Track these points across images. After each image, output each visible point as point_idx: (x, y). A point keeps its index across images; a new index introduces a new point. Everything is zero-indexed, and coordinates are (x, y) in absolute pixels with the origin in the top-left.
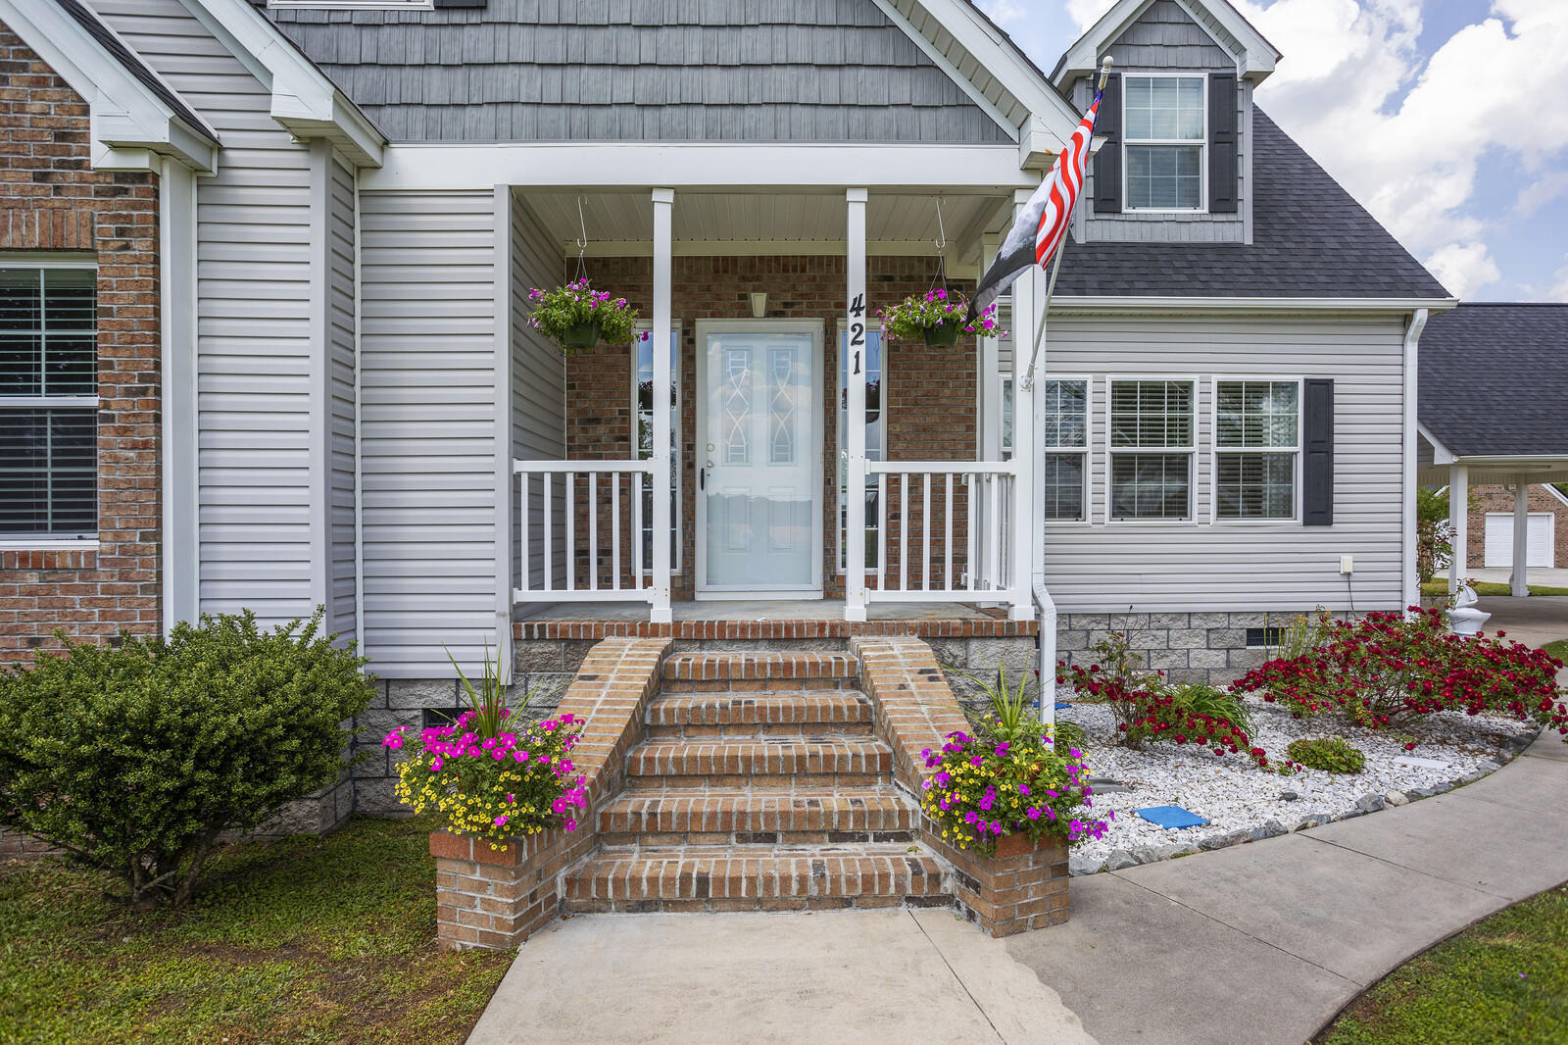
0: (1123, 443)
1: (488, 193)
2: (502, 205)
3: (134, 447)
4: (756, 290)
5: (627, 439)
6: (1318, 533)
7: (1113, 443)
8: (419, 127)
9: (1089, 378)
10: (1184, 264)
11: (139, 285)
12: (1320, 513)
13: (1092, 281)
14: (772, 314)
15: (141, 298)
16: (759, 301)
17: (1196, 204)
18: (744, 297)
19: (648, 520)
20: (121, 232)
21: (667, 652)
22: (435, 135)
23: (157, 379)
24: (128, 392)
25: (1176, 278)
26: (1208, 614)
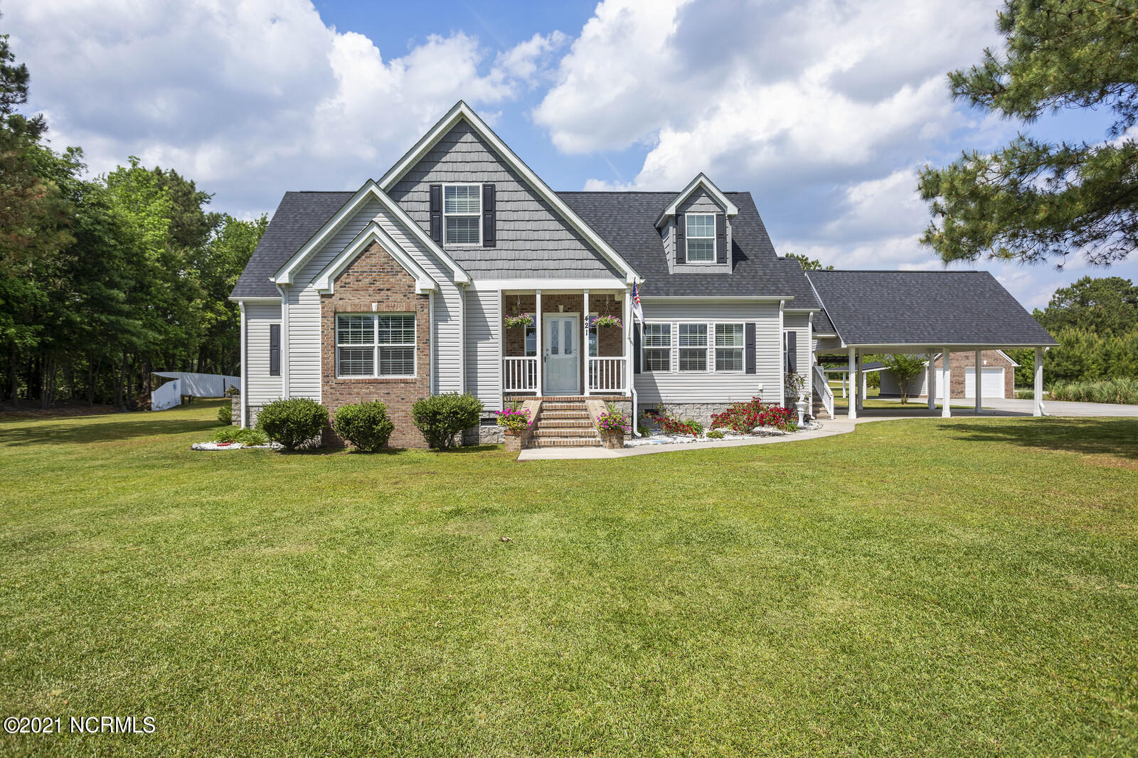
0: (683, 345)
1: (496, 291)
2: (500, 294)
3: (425, 355)
4: (560, 304)
5: (523, 348)
6: (751, 376)
7: (680, 345)
8: (479, 275)
9: (671, 323)
10: (706, 283)
11: (426, 319)
12: (751, 369)
13: (672, 290)
14: (564, 311)
15: (426, 322)
16: (561, 307)
17: (712, 259)
18: (557, 306)
19: (535, 372)
20: (422, 307)
21: (542, 404)
22: (483, 278)
23: (429, 340)
24: (423, 343)
25: (701, 288)
26: (713, 404)
